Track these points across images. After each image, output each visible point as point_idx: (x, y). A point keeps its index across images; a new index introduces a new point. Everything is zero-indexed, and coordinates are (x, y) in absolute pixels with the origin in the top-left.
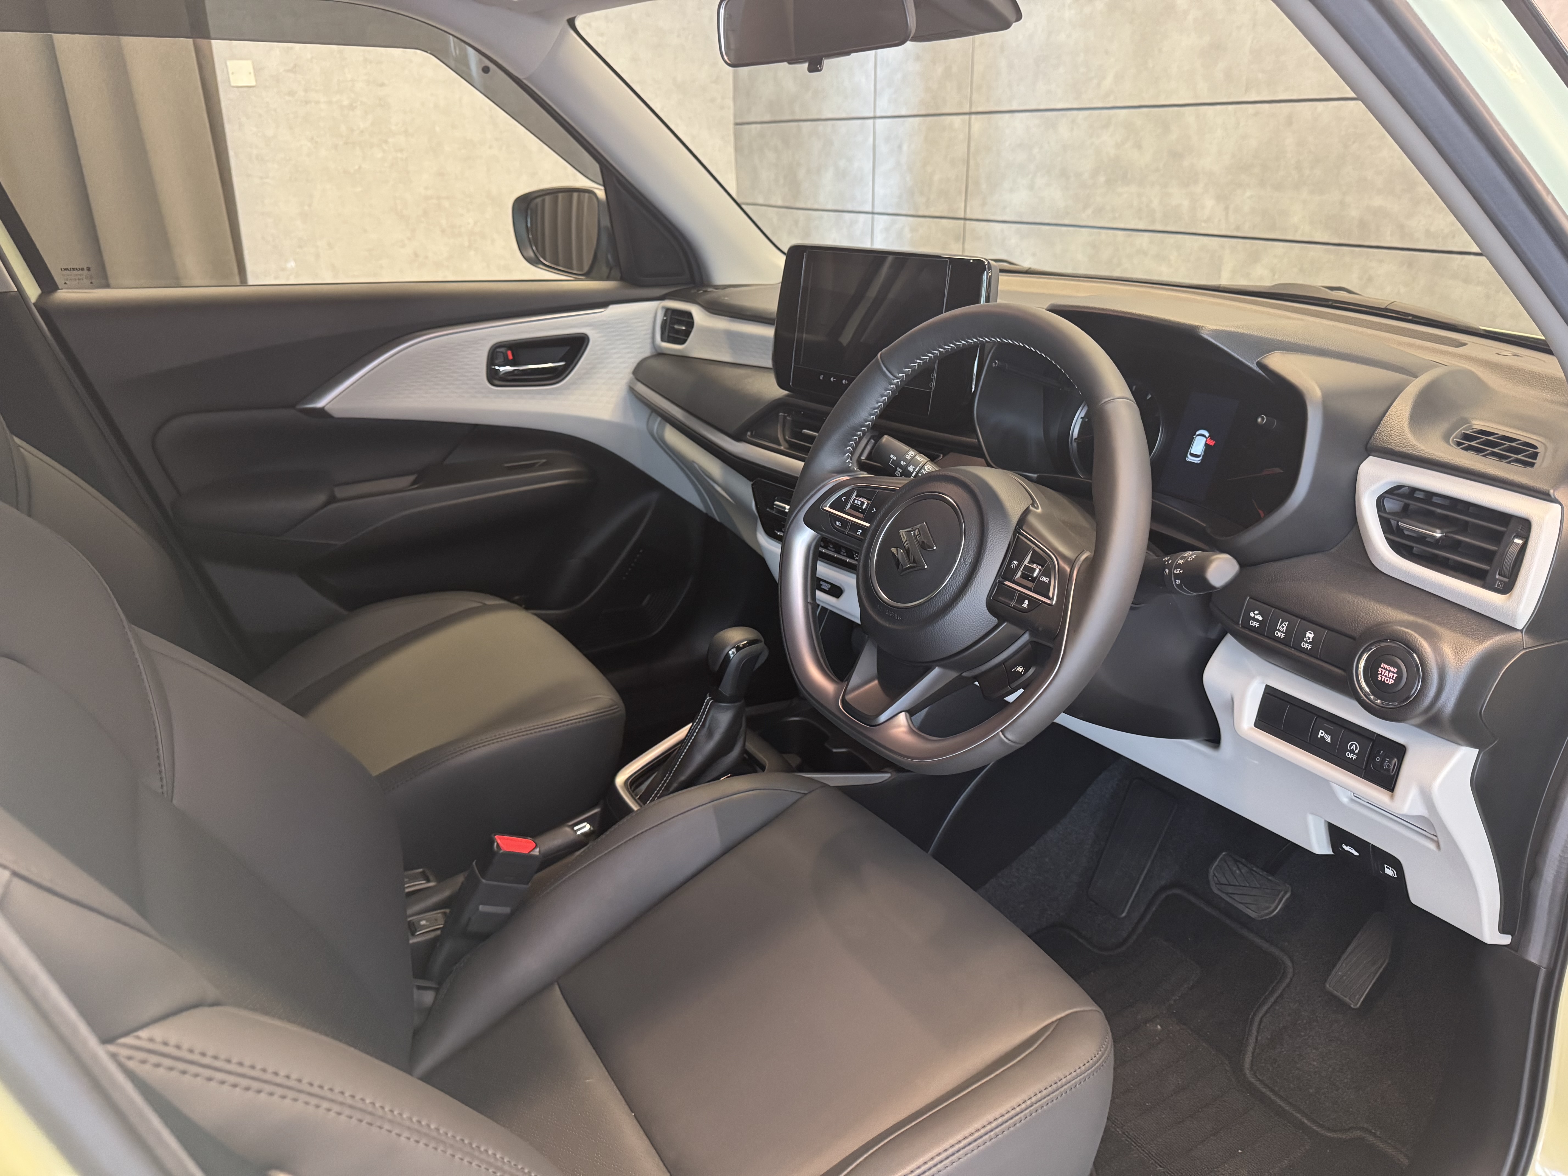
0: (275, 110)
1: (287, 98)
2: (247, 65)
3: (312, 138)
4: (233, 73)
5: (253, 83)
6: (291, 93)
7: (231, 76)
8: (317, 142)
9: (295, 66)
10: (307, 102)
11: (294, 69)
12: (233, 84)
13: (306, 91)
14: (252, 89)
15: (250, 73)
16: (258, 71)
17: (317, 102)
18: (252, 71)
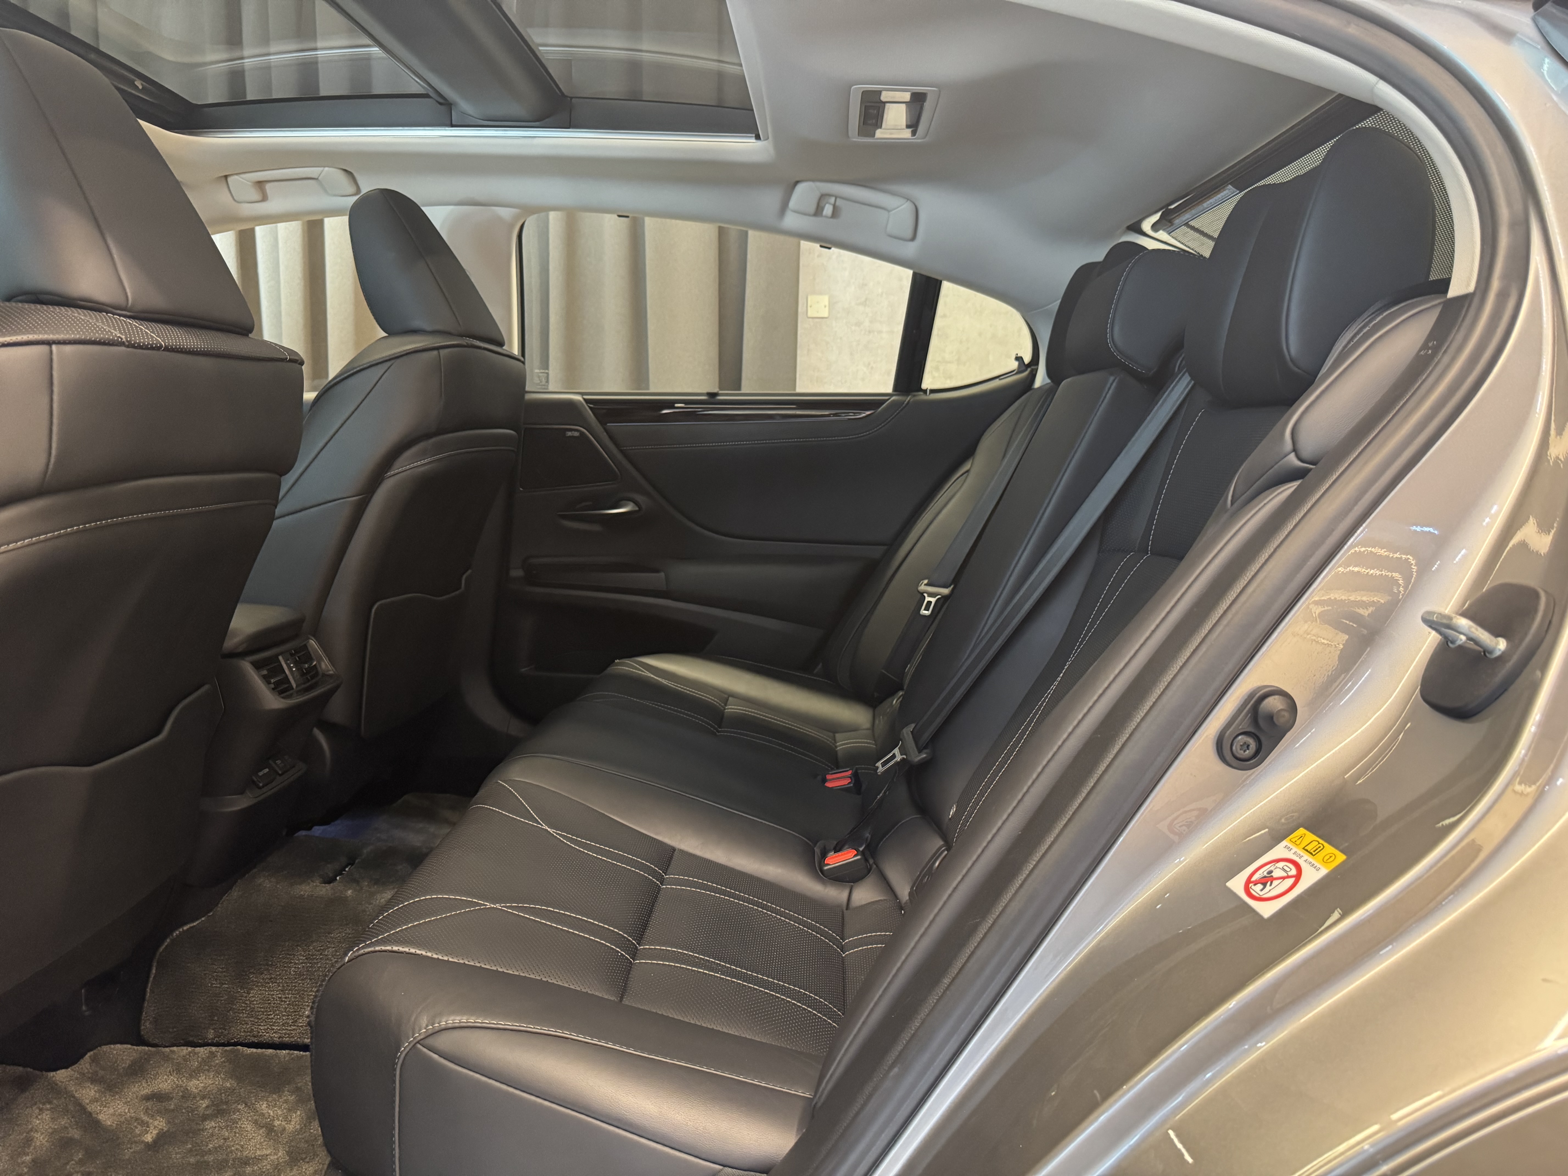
0: (841, 338)
1: (853, 328)
2: (825, 300)
3: (869, 364)
4: (811, 307)
5: (826, 315)
6: (858, 324)
7: (809, 308)
8: (872, 368)
9: (866, 299)
10: (870, 332)
11: (864, 304)
12: (810, 314)
13: (871, 322)
14: (825, 319)
15: (825, 307)
16: (832, 305)
17: (880, 332)
18: (827, 304)
